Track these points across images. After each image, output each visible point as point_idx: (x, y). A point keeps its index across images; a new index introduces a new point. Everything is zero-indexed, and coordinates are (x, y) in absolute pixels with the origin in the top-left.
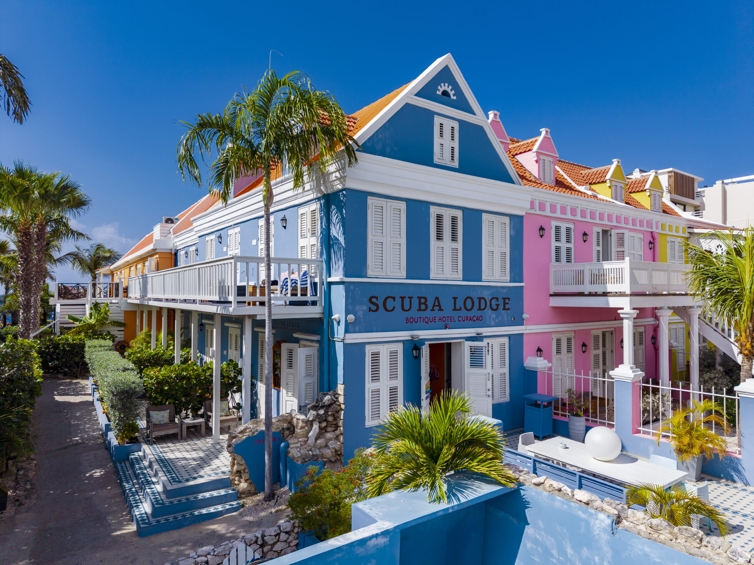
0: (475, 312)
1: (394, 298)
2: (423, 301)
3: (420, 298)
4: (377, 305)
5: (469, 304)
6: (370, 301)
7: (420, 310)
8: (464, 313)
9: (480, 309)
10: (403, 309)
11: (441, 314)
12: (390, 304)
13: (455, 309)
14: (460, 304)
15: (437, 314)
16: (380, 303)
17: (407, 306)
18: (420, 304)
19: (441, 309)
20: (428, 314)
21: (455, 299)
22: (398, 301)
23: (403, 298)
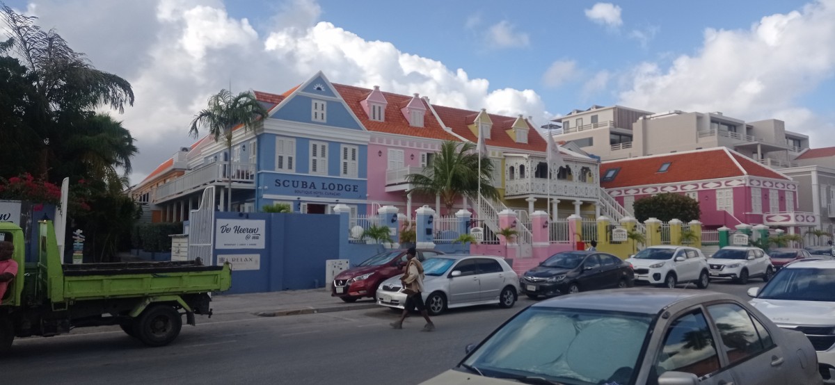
0: (336, 191)
1: (289, 181)
2: (304, 184)
3: (303, 182)
4: (280, 184)
5: (332, 187)
6: (276, 181)
7: (303, 187)
8: (329, 191)
9: (338, 190)
10: (293, 186)
11: (315, 190)
12: (286, 184)
13: (323, 188)
14: (326, 186)
15: (312, 190)
16: (281, 183)
17: (296, 185)
18: (303, 185)
19: (315, 188)
20: (308, 189)
21: (323, 184)
22: (291, 183)
23: (293, 182)
